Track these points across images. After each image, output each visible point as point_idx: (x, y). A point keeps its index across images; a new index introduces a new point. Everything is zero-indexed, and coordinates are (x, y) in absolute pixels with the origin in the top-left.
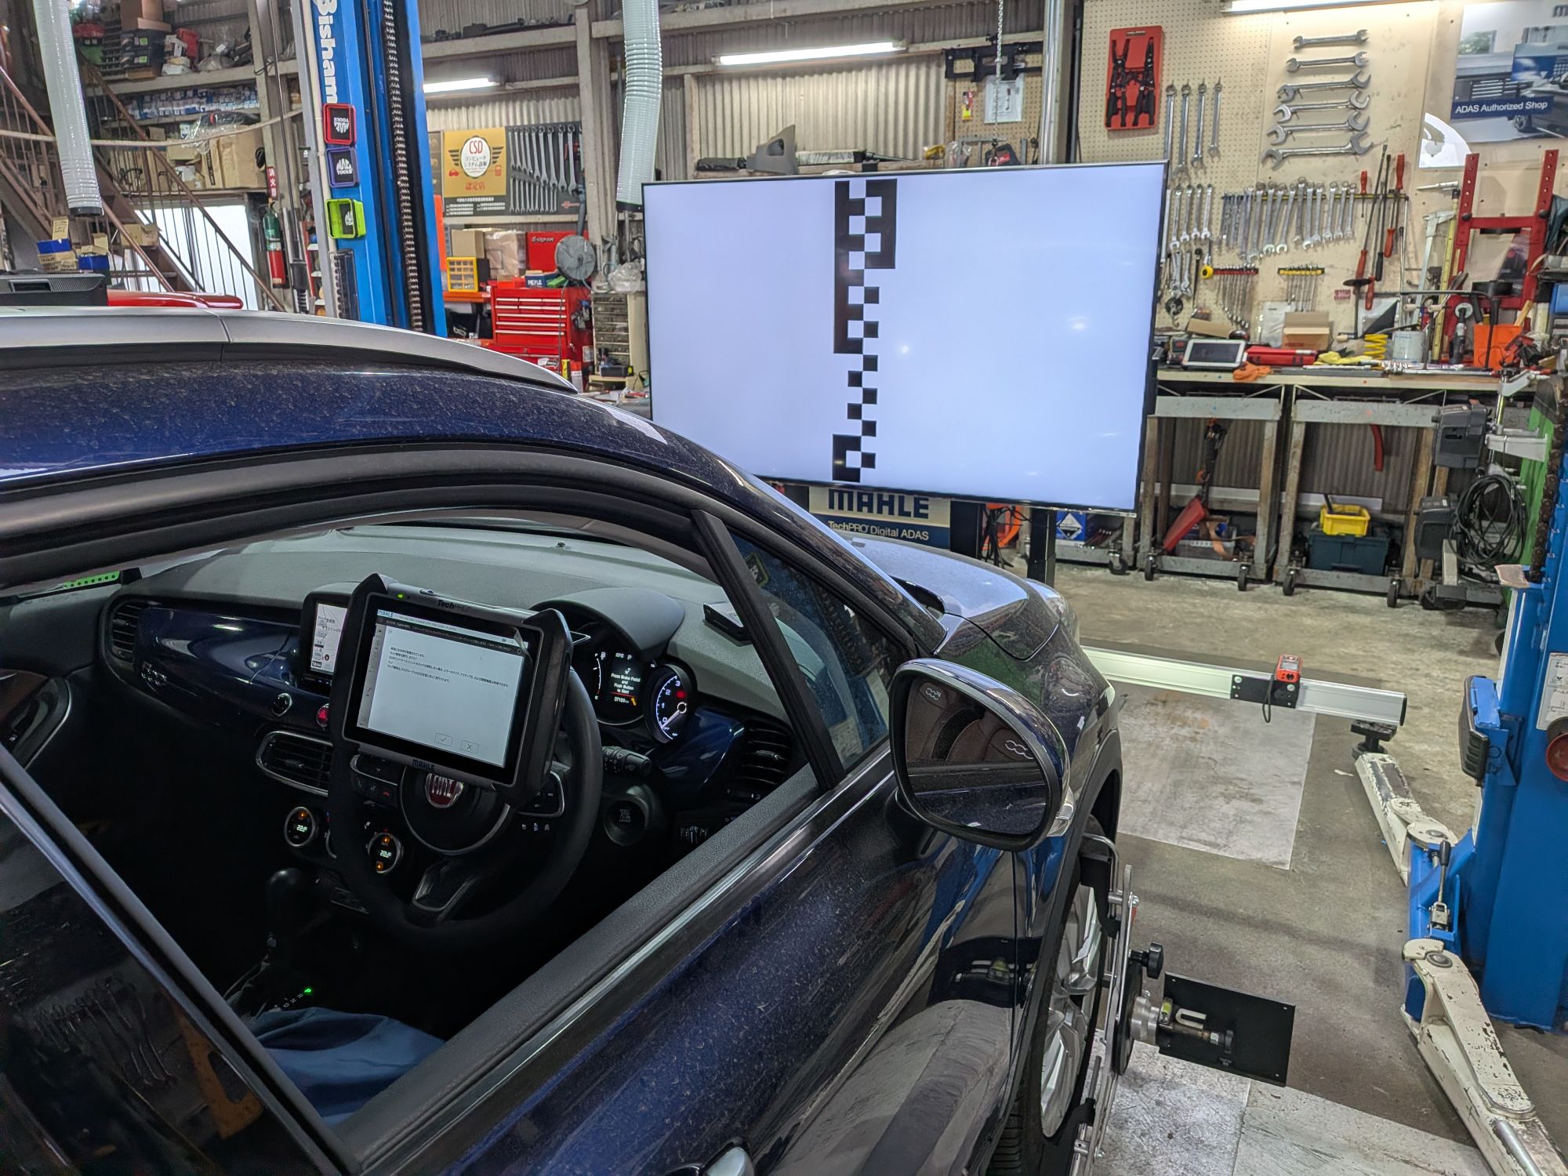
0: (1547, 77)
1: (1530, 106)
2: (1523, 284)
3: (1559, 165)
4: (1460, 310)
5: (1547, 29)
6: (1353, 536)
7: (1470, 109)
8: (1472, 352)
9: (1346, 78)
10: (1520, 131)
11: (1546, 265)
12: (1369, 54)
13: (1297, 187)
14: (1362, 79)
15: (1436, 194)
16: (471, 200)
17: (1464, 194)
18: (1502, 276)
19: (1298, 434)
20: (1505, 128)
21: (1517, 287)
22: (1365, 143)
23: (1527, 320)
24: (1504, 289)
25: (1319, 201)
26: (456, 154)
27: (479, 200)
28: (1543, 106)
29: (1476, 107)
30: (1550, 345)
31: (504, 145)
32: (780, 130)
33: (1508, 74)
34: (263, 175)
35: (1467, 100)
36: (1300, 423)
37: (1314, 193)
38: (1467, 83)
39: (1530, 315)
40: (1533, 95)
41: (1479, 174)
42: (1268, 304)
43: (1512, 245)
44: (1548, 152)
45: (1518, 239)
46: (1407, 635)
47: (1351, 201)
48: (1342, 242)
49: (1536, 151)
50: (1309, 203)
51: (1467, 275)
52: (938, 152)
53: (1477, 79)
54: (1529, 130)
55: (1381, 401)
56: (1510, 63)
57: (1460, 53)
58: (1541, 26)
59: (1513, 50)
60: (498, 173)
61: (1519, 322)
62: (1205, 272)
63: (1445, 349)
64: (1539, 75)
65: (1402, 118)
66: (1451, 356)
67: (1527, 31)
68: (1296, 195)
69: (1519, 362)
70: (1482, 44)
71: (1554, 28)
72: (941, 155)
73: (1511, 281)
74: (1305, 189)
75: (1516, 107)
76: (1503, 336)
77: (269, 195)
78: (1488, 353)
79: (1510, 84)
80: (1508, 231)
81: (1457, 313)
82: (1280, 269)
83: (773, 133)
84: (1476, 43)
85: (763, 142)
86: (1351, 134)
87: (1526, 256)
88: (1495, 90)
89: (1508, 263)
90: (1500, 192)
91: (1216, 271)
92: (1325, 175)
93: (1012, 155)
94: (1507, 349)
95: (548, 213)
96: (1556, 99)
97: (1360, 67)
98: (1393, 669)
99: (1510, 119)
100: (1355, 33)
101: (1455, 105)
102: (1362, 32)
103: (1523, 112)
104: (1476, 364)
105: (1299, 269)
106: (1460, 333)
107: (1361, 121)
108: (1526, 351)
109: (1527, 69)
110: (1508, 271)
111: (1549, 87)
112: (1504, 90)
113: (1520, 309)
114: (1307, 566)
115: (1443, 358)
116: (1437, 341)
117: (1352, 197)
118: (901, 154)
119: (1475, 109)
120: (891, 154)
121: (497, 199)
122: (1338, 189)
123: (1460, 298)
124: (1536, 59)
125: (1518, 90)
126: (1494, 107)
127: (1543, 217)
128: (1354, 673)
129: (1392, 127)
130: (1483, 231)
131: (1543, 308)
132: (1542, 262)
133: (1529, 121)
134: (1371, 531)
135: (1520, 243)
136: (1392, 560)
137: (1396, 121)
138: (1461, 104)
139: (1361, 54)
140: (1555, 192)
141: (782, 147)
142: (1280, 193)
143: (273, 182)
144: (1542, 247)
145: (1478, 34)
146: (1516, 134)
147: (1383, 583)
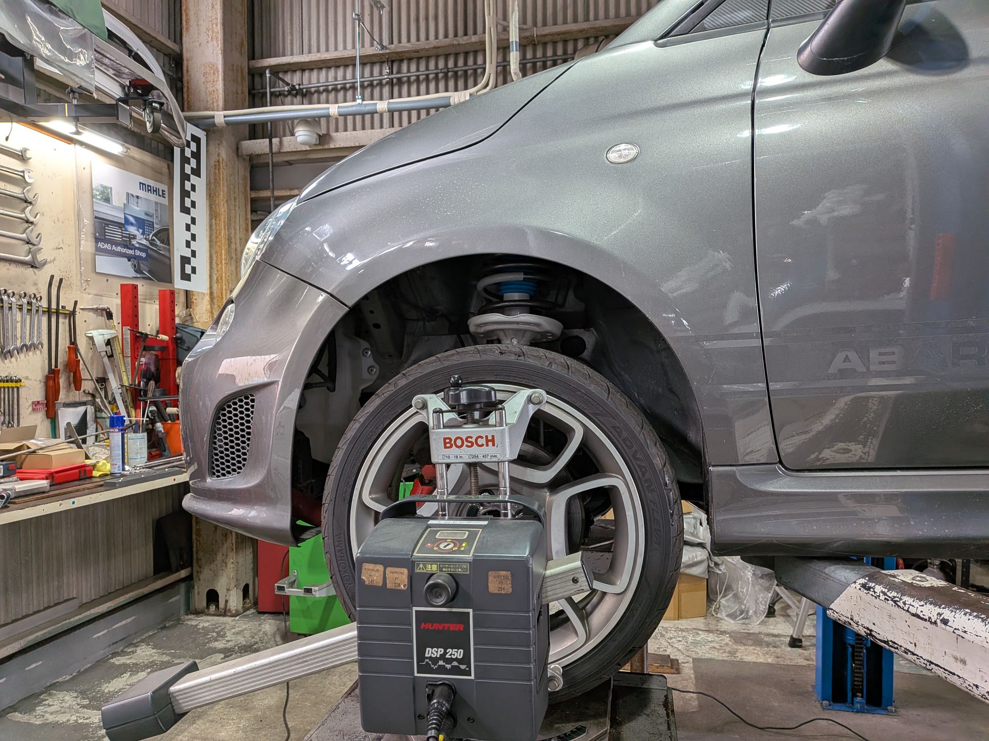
0: (143, 234)
1: (138, 253)
5: (137, 197)
7: (106, 246)
10: (136, 271)
14: (30, 195)
15: (91, 314)
20: (126, 267)
22: (40, 258)
25: (14, 310)
28: (144, 255)
29: (109, 245)
33: (122, 225)
35: (103, 238)
37: (9, 301)
38: (101, 223)
40: (137, 245)
47: (40, 313)
50: (6, 311)
53: (107, 222)
54: (139, 272)
56: (123, 216)
57: (94, 196)
58: (134, 194)
59: (122, 207)
64: (139, 231)
65: (63, 242)
67: (127, 194)
70: (105, 195)
71: (141, 198)
75: (131, 252)
79: (125, 233)
84: (103, 192)
86: (27, 247)
88: (119, 235)
96: (149, 252)
99: (127, 260)
101: (96, 240)
102: (25, 150)
103: (135, 257)
105: (3, 381)
106: (162, 430)
107: (34, 235)
109: (132, 224)
111: (144, 242)
112: (123, 236)
119: (109, 247)
124: (135, 218)
125: (130, 239)
126: (119, 249)
129: (57, 248)
133: (139, 265)
137: (58, 243)
138: (100, 240)
139: (27, 170)
145: (102, 186)
146: (131, 273)
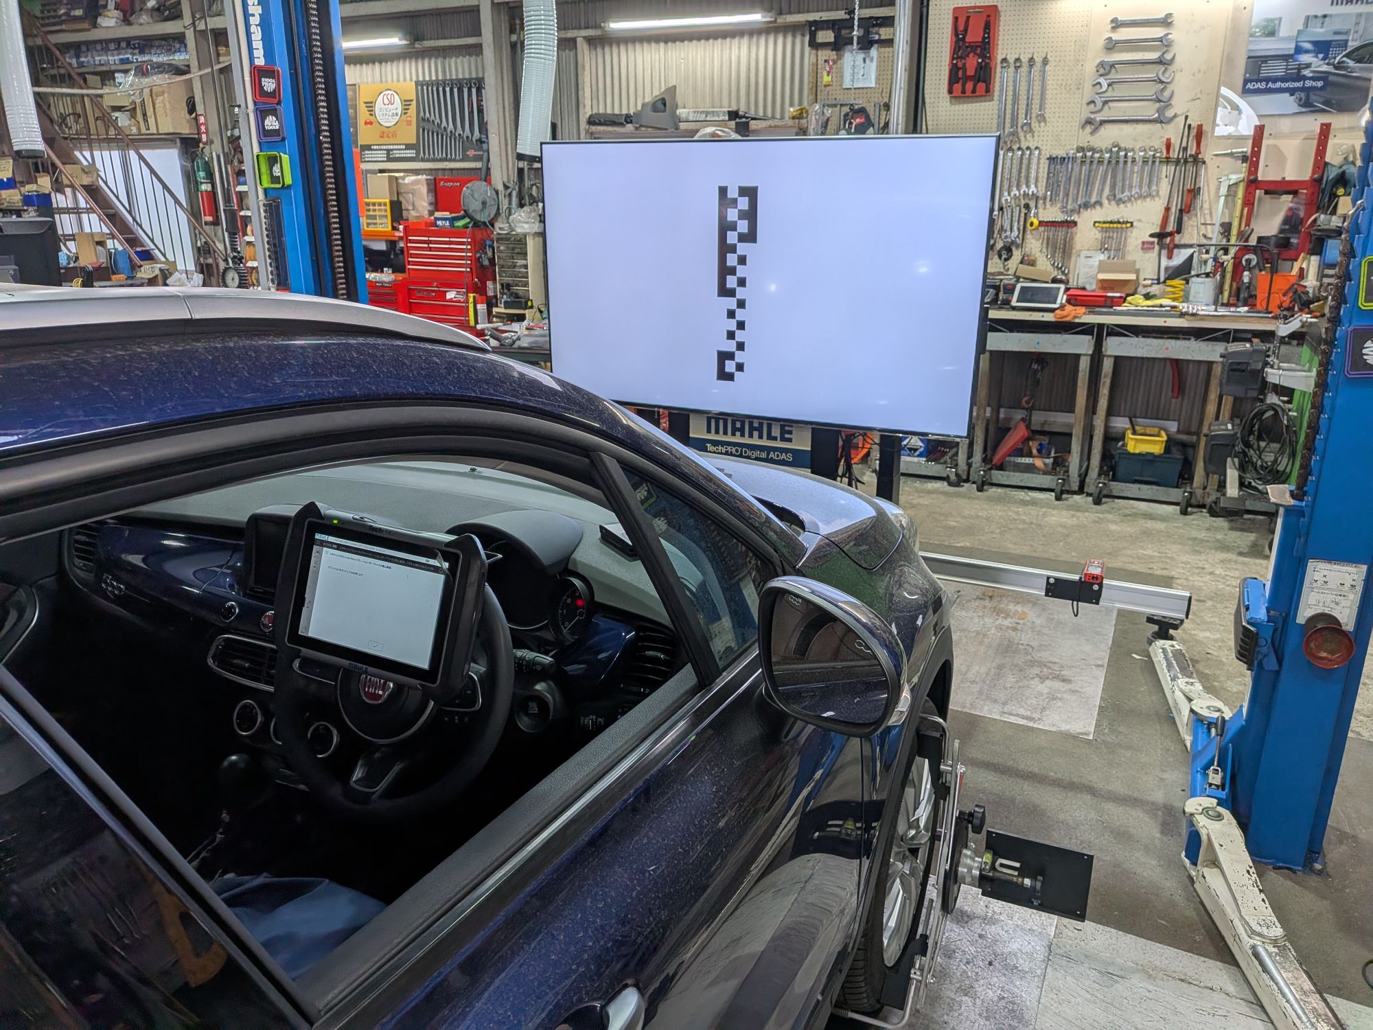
0: (1324, 59)
1: (1309, 84)
2: (1299, 238)
3: (1331, 136)
4: (1246, 260)
5: (1325, 16)
6: (1152, 454)
7: (1258, 85)
8: (1256, 296)
9: (1154, 56)
10: (1300, 106)
11: (1318, 223)
12: (1175, 35)
13: (1111, 151)
14: (1168, 57)
15: (1228, 159)
16: (384, 147)
17: (1252, 160)
18: (1281, 231)
19: (1108, 365)
20: (1287, 102)
21: (1294, 241)
22: (1169, 113)
23: (1301, 270)
24: (1283, 243)
25: (1129, 164)
26: (370, 106)
27: (391, 147)
28: (1320, 84)
29: (1264, 84)
30: (1320, 292)
31: (414, 98)
32: (663, 90)
33: (1291, 56)
34: (194, 122)
35: (1256, 77)
36: (1109, 356)
37: (1126, 156)
38: (1257, 62)
39: (1304, 266)
40: (1311, 75)
41: (1265, 143)
42: (1083, 254)
43: (1291, 205)
44: (1322, 125)
45: (1296, 200)
46: (1196, 539)
47: (1157, 164)
48: (1148, 200)
49: (1313, 123)
50: (1121, 165)
51: (1253, 230)
52: (802, 113)
53: (1265, 59)
54: (1307, 105)
55: (1178, 339)
56: (1293, 46)
57: (1251, 36)
58: (1320, 14)
59: (1295, 34)
60: (409, 123)
61: (1295, 271)
62: (1032, 224)
63: (1233, 293)
64: (1317, 57)
65: (1201, 92)
66: (1238, 300)
67: (1308, 18)
68: (1110, 157)
69: (1294, 306)
70: (1270, 29)
71: (1331, 16)
72: (805, 115)
73: (1289, 235)
74: (1118, 152)
75: (1297, 85)
76: (1280, 284)
77: (199, 140)
78: (1269, 297)
79: (1293, 64)
80: (1288, 193)
81: (1244, 263)
82: (1095, 222)
83: (656, 93)
84: (1265, 27)
85: (647, 100)
86: (1158, 105)
87: (1302, 214)
88: (1278, 69)
89: (1286, 221)
90: (1280, 158)
91: (1041, 223)
92: (1135, 140)
93: (868, 117)
94: (1284, 295)
95: (455, 160)
96: (1331, 78)
97: (1167, 46)
98: (1183, 568)
99: (1292, 95)
100: (1162, 15)
101: (1246, 82)
102: (1169, 15)
103: (1303, 89)
104: (1259, 307)
105: (1111, 222)
106: (1246, 280)
107: (1167, 94)
108: (1300, 297)
109: (1307, 51)
110: (1287, 227)
111: (1325, 68)
112: (1287, 69)
113: (1296, 260)
114: (1114, 479)
115: (1231, 302)
116: (1227, 287)
117: (1158, 160)
118: (769, 114)
119: (1262, 86)
120: (761, 113)
121: (408, 147)
122: (1146, 153)
123: (1245, 249)
124: (1315, 43)
125: (1299, 69)
126: (1278, 85)
127: (1316, 182)
128: (1150, 572)
129: (1193, 100)
130: (1267, 193)
131: (1315, 260)
132: (1315, 220)
133: (1308, 97)
134: (1167, 449)
135: (1297, 203)
136: (1185, 476)
137: (1196, 94)
138: (1251, 81)
139: (1167, 34)
140: (1327, 159)
141: (665, 105)
142: (1097, 155)
143: (203, 128)
144: (1315, 207)
145: (1266, 20)
146: (1297, 109)
147: (1176, 494)
